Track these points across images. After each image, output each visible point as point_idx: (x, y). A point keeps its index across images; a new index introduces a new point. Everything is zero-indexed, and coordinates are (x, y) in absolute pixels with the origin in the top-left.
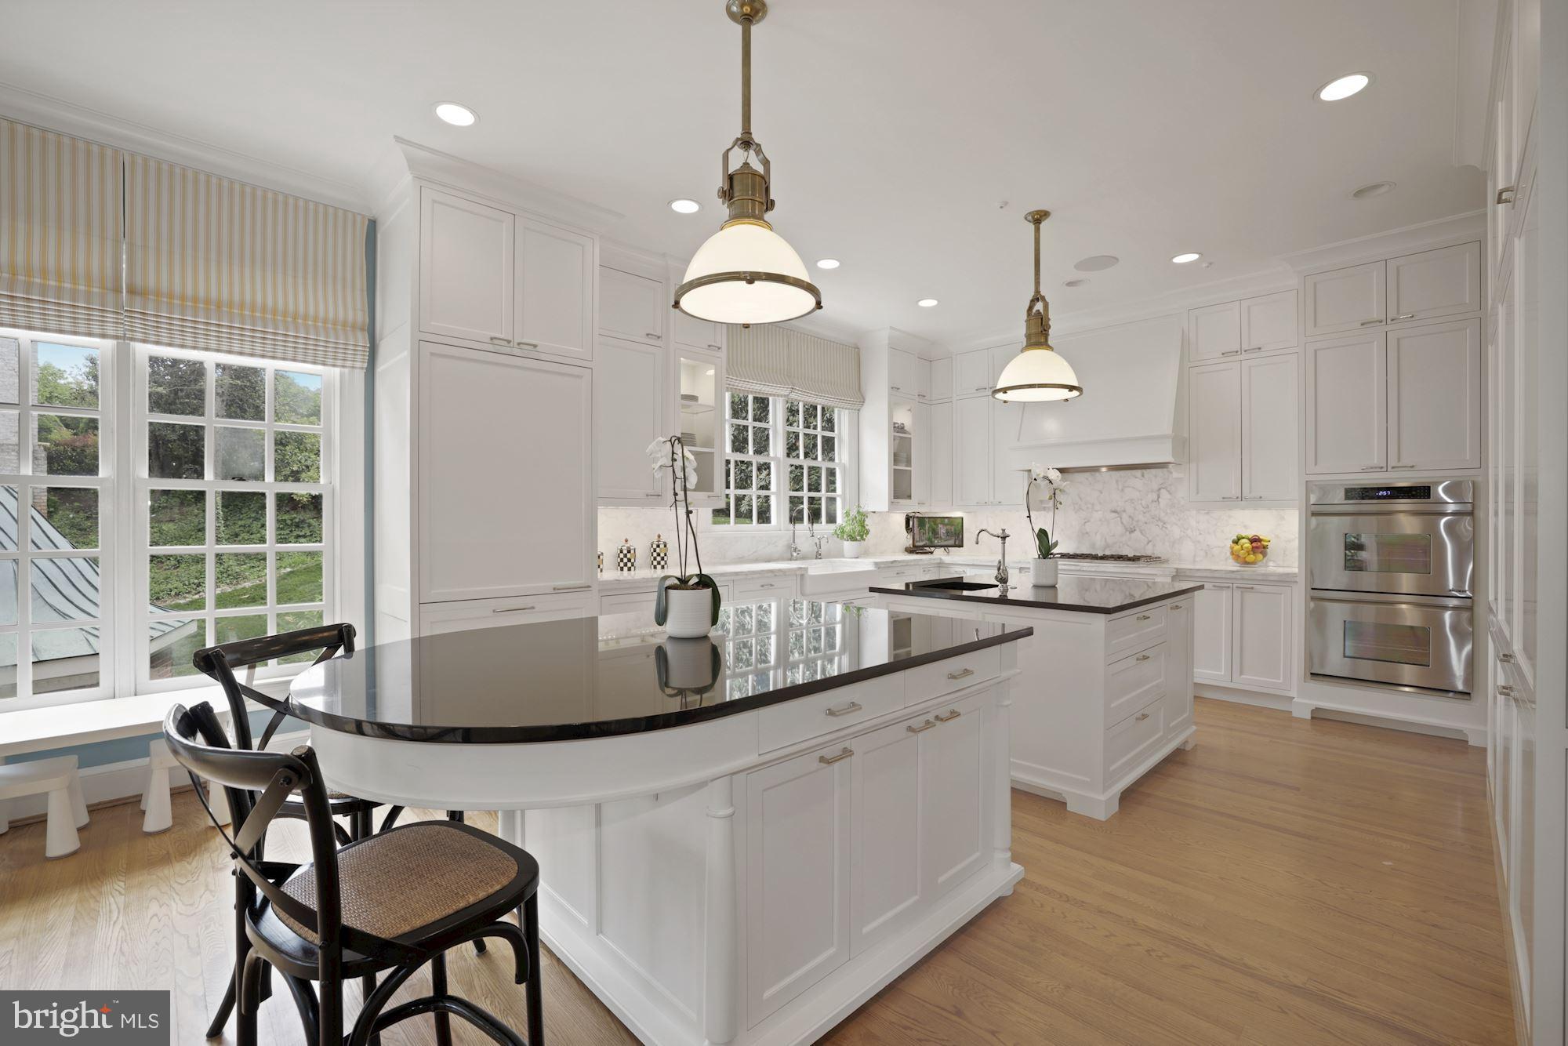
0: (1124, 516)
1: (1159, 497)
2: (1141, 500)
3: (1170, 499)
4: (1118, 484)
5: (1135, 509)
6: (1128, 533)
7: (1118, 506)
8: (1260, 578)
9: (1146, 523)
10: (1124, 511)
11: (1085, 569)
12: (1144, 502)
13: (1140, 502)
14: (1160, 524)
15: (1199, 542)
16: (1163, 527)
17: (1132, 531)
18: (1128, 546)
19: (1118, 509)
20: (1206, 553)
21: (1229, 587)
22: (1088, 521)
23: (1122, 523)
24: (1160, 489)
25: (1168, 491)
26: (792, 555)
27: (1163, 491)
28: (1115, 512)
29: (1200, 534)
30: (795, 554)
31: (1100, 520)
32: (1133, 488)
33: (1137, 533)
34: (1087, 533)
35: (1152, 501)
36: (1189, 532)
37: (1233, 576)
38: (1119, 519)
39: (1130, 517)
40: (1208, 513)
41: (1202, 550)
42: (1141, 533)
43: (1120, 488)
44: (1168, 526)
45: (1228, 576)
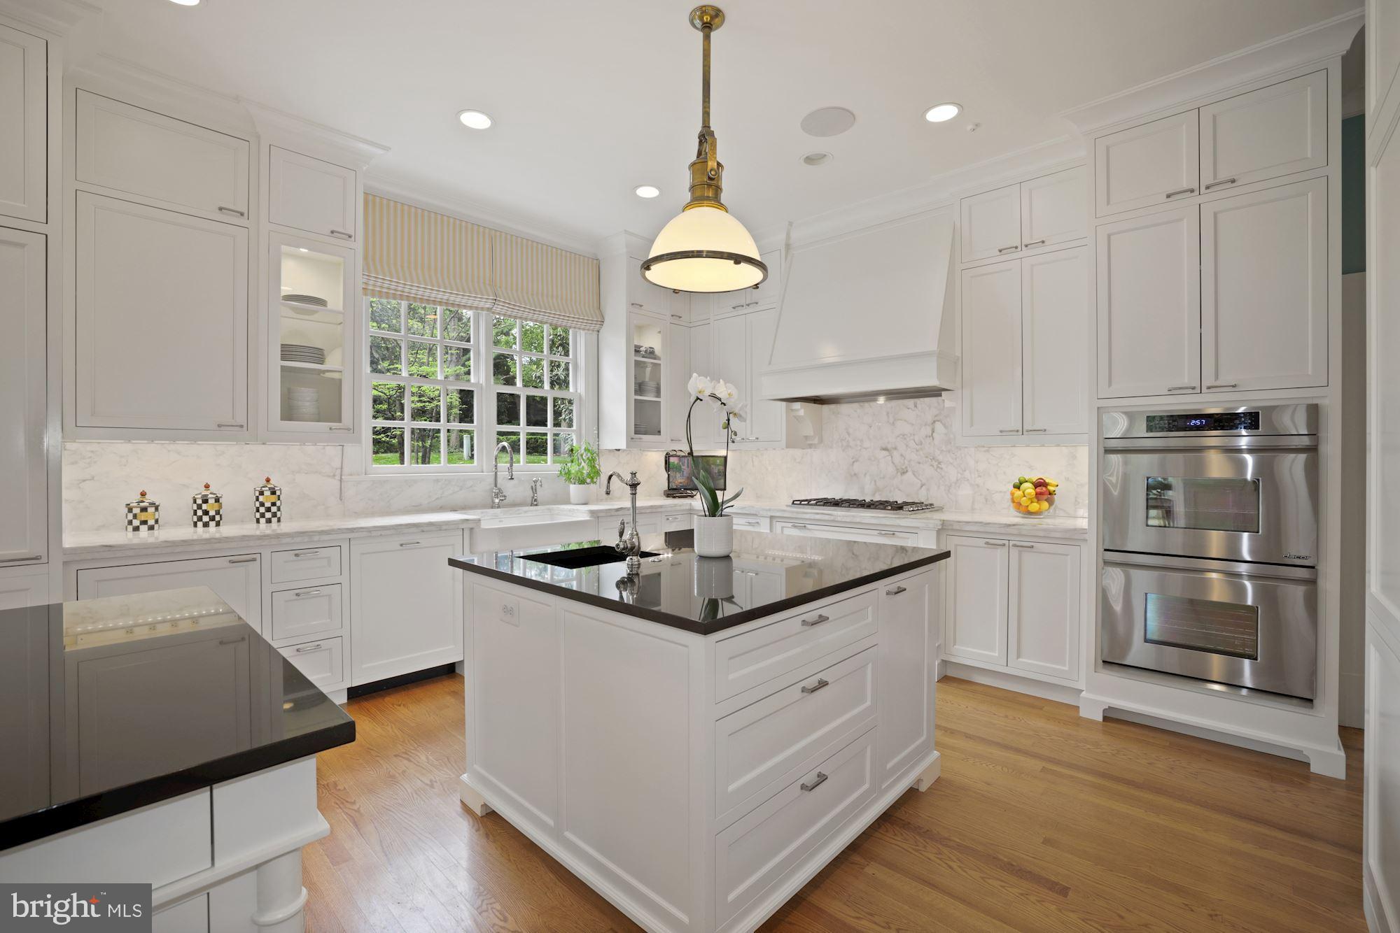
0: (895, 453)
1: (933, 432)
2: (914, 435)
3: (946, 434)
4: (888, 417)
5: (907, 446)
6: (899, 474)
7: (888, 443)
8: (1042, 534)
9: (919, 463)
10: (896, 449)
11: (839, 519)
12: (917, 438)
13: (912, 438)
14: (935, 464)
15: (978, 486)
16: (938, 467)
17: (904, 473)
18: (899, 490)
19: (889, 446)
20: (986, 500)
21: (1004, 545)
22: (857, 461)
23: (893, 462)
24: (934, 422)
25: (944, 425)
26: (493, 502)
27: (938, 426)
28: (885, 449)
29: (980, 476)
30: (497, 501)
31: (870, 459)
32: (905, 420)
33: (910, 474)
34: (855, 474)
35: (926, 437)
36: (967, 474)
37: (1010, 530)
38: (890, 458)
39: (902, 455)
40: (988, 451)
41: (981, 495)
42: (914, 474)
43: (891, 420)
44: (943, 466)
45: (1003, 531)
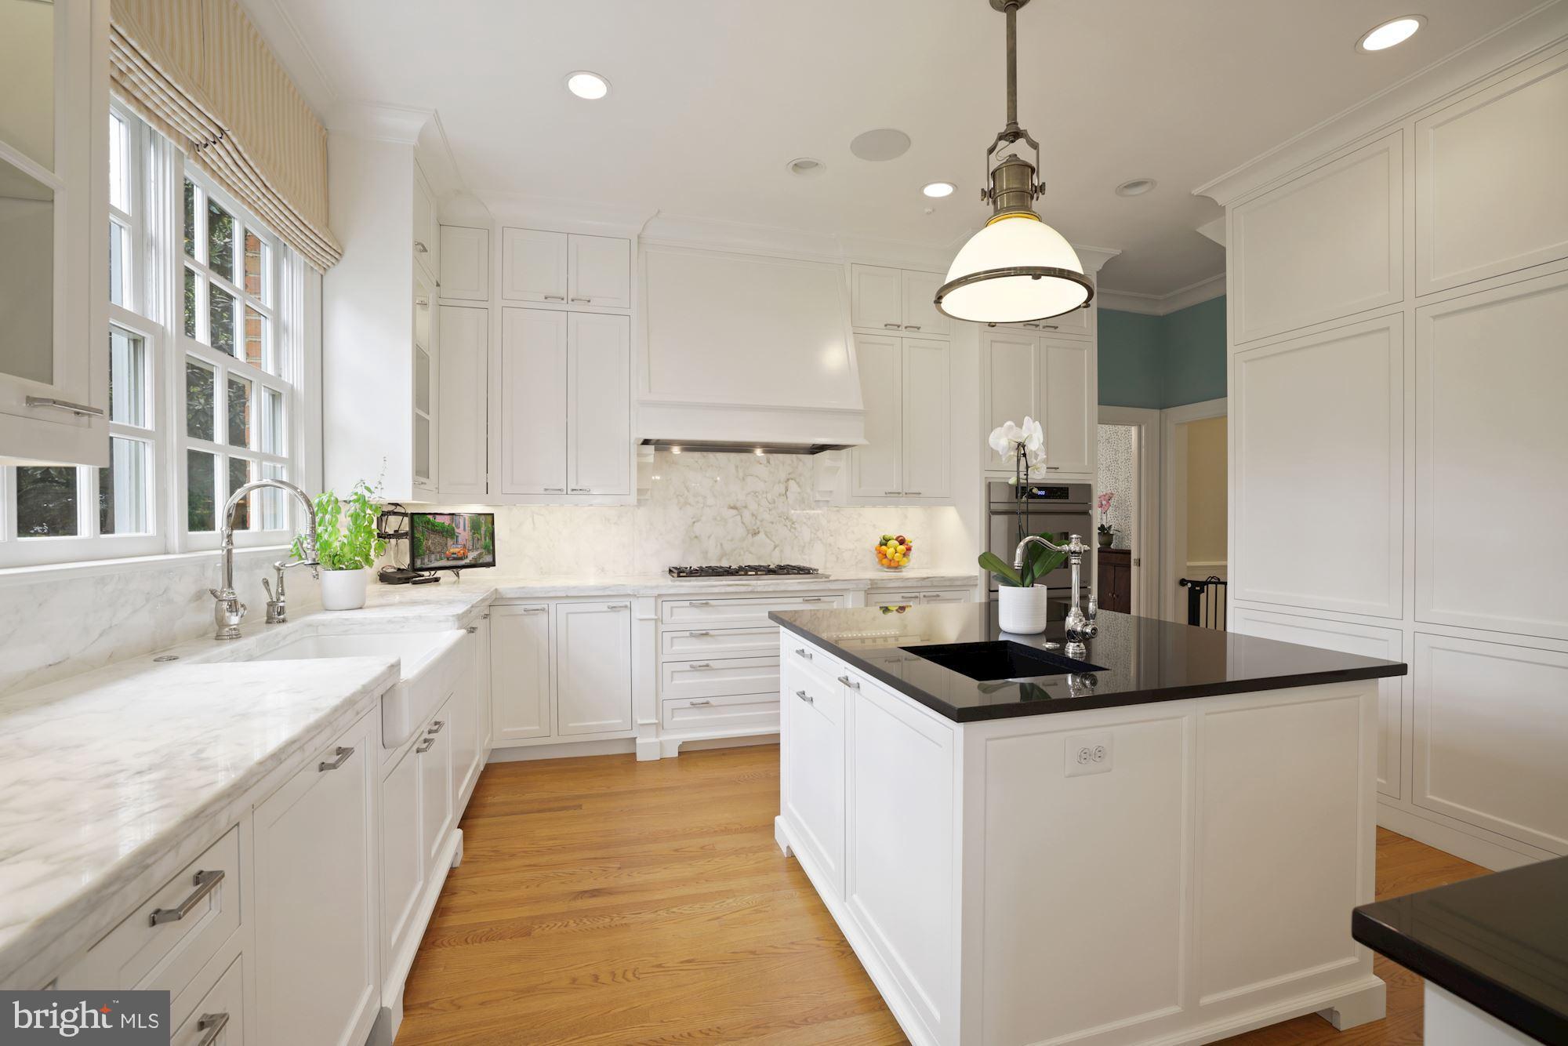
0: (747, 514)
1: (787, 490)
2: (766, 493)
3: (799, 493)
4: (737, 471)
5: (759, 505)
6: (750, 535)
7: (737, 500)
8: (948, 583)
9: (772, 523)
10: (746, 507)
11: (759, 589)
12: (769, 496)
13: (764, 495)
14: (789, 524)
15: (830, 545)
16: (791, 527)
17: (756, 533)
18: (750, 553)
19: (738, 505)
21: (917, 597)
22: (698, 521)
23: (742, 523)
24: (788, 480)
25: (798, 483)
27: (792, 483)
28: (734, 508)
29: (832, 536)
31: (715, 519)
32: (757, 476)
33: (762, 536)
35: (780, 495)
36: (820, 534)
37: (924, 583)
38: (739, 518)
39: (753, 515)
40: (838, 511)
42: (766, 535)
43: (741, 475)
44: (797, 526)
45: (919, 584)
